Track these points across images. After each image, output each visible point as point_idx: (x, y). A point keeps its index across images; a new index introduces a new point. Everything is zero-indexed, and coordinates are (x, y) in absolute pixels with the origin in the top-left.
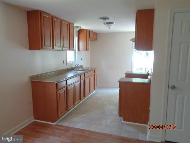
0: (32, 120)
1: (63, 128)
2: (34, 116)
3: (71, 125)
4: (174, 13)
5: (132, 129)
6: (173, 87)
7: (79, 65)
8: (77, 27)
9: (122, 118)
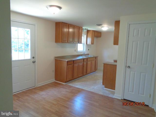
0: (53, 80)
1: (69, 86)
2: (55, 78)
3: (73, 86)
4: (130, 24)
5: (107, 92)
6: (129, 67)
7: (85, 54)
8: (85, 29)
9: (104, 86)
